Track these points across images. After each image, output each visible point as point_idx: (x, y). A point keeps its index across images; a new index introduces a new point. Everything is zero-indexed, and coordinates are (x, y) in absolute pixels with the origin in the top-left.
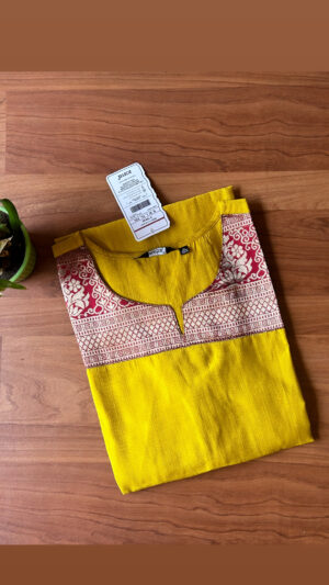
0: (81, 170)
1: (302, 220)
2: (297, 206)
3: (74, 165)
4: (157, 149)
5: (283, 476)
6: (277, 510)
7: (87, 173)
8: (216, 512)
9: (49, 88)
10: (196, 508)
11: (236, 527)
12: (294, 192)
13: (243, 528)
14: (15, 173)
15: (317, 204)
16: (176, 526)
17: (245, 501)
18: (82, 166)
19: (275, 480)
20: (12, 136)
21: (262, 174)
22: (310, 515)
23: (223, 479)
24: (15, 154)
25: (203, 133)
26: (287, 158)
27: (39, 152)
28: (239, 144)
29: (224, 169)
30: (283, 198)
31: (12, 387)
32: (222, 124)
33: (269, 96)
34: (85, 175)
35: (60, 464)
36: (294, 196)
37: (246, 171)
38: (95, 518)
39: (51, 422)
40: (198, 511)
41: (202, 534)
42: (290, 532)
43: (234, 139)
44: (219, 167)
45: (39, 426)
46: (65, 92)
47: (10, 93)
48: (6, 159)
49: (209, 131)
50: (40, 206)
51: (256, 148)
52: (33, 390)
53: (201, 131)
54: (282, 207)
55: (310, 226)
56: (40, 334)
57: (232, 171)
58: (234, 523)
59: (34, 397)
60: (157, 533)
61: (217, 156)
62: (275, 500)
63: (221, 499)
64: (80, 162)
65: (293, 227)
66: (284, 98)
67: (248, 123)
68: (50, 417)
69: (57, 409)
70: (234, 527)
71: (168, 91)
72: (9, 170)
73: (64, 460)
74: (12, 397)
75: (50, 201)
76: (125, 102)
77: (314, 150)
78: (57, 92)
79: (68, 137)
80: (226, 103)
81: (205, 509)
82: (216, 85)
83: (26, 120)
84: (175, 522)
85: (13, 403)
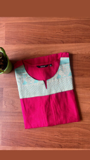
0: (25, 44)
1: (85, 57)
2: (84, 53)
3: (23, 42)
4: (45, 38)
5: (80, 127)
6: (78, 137)
7: (26, 44)
8: (61, 137)
9: (16, 22)
10: (55, 136)
11: (67, 141)
12: (82, 49)
13: (68, 141)
14: (7, 44)
15: (89, 52)
16: (50, 140)
17: (69, 134)
18: (25, 42)
19: (77, 128)
20: (6, 34)
21: (74, 44)
22: (87, 138)
23: (63, 128)
24: (7, 39)
25: (58, 33)
26: (81, 40)
27: (14, 39)
28: (68, 36)
29: (63, 43)
30: (80, 50)
31: (6, 102)
32: (63, 31)
33: (76, 23)
34: (26, 45)
35: (18, 123)
36: (82, 50)
37: (69, 43)
38: (28, 138)
39: (16, 111)
40: (56, 136)
41: (57, 143)
42: (82, 143)
43: (66, 35)
44: (62, 42)
45: (13, 112)
46: (20, 23)
47: (6, 24)
48: (5, 41)
49: (59, 33)
50: (14, 53)
51: (72, 37)
52: (11, 102)
53: (57, 33)
54: (79, 53)
55: (87, 58)
56: (14, 87)
57: (66, 43)
58: (66, 140)
59: (12, 104)
60: (44, 142)
61: (61, 39)
62: (77, 134)
63: (62, 133)
64: (24, 41)
65: (82, 58)
66: (80, 24)
67: (70, 30)
68: (15, 110)
69: (18, 108)
70: (66, 141)
71: (48, 22)
72: (6, 44)
73: (19, 121)
74: (6, 104)
75: (17, 52)
76: (37, 25)
77: (88, 38)
78: (19, 23)
79: (21, 35)
80: (64, 25)
81: (58, 136)
82: (61, 20)
83: (10, 30)
84: (50, 139)
85: (6, 106)
